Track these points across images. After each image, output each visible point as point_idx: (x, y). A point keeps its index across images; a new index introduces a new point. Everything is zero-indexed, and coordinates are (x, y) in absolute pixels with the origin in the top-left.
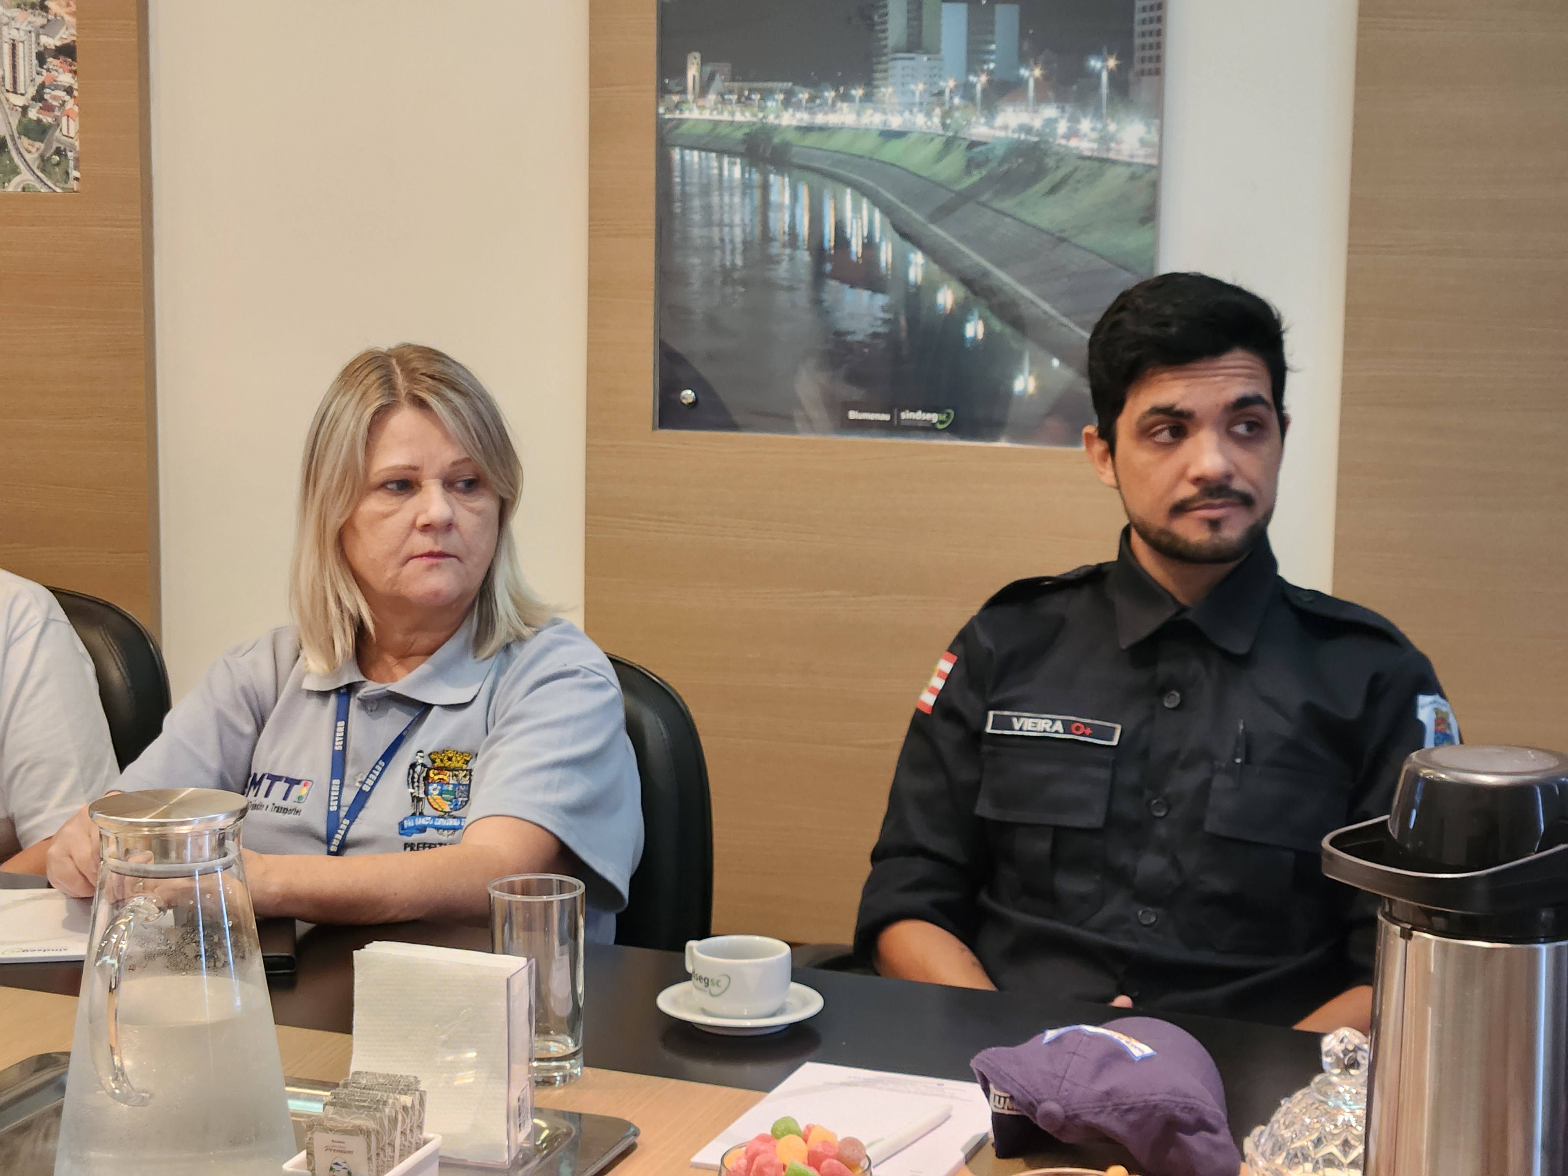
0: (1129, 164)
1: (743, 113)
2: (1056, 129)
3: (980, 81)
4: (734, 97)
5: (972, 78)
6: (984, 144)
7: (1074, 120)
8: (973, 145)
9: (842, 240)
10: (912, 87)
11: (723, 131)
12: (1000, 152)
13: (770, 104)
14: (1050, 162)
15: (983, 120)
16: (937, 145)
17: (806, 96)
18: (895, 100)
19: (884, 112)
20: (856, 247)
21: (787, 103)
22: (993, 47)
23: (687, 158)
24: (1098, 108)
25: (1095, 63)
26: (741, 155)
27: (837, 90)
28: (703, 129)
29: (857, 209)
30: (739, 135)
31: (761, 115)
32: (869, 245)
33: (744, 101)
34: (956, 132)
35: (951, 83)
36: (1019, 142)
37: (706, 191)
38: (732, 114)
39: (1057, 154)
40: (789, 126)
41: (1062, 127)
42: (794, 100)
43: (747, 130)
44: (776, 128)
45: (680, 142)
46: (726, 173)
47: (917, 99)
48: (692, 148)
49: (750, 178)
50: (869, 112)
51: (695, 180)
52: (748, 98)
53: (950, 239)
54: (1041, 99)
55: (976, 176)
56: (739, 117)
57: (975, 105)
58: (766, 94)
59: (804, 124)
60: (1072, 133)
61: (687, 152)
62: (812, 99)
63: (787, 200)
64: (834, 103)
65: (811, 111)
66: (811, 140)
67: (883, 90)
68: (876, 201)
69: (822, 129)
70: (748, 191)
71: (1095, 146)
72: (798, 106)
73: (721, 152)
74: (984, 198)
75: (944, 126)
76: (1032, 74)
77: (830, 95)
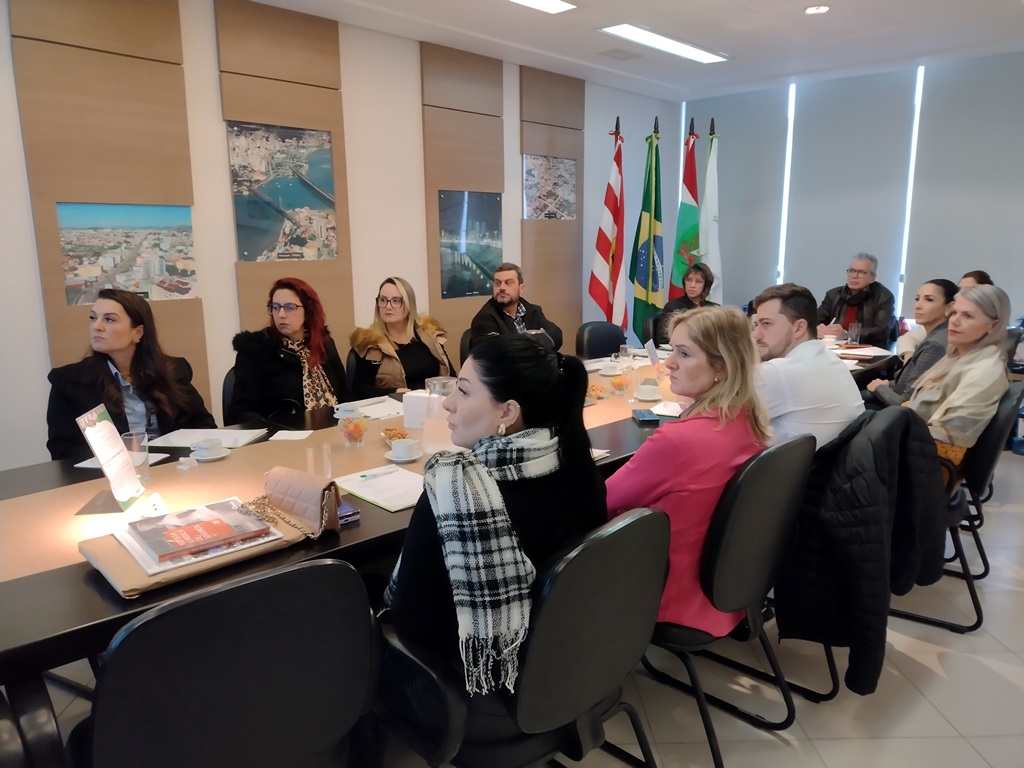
0: (499, 247)
2: (491, 243)
3: (481, 235)
4: (449, 237)
7: (493, 241)
8: (481, 245)
10: (473, 236)
12: (484, 247)
14: (490, 248)
15: (482, 242)
16: (477, 246)
18: (471, 238)
19: (469, 241)
20: (467, 264)
21: (456, 239)
22: (483, 229)
24: (495, 239)
25: (495, 232)
26: (450, 248)
28: (445, 243)
30: (449, 244)
34: (478, 243)
35: (478, 235)
36: (486, 245)
37: (446, 256)
38: (448, 240)
45: (441, 246)
46: (448, 252)
49: (451, 253)
51: (444, 254)
53: (478, 262)
54: (489, 238)
57: (481, 239)
58: (453, 237)
61: (443, 248)
67: (469, 236)
71: (495, 246)
72: (458, 239)
73: (447, 247)
74: (482, 255)
76: (487, 234)
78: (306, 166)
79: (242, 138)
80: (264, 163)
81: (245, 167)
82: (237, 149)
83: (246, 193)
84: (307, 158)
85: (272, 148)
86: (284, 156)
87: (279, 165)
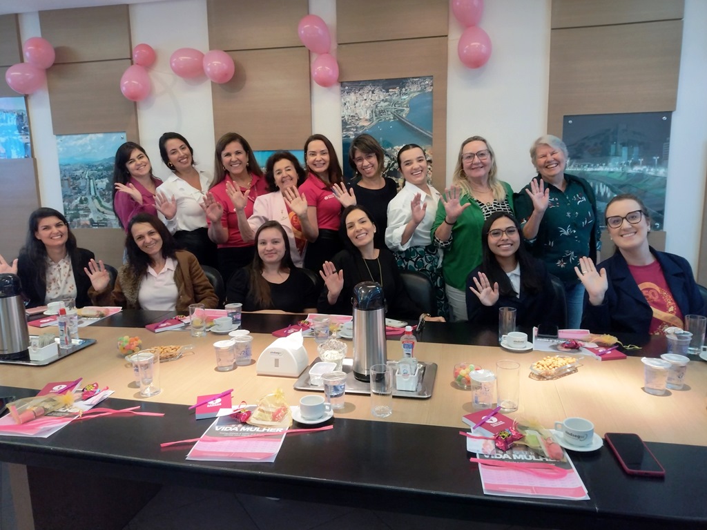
0: (660, 177)
3: (630, 162)
6: (631, 173)
7: (650, 169)
8: (628, 174)
9: (599, 192)
10: (616, 163)
12: (634, 175)
14: (644, 177)
15: (630, 169)
16: (620, 174)
17: (593, 165)
18: (612, 165)
19: (610, 168)
20: (602, 194)
21: (588, 167)
22: (633, 155)
24: (655, 166)
25: (655, 158)
27: (600, 164)
29: (603, 186)
31: (582, 169)
32: (605, 194)
33: (579, 167)
34: (625, 171)
35: (624, 162)
36: (638, 173)
38: (576, 169)
39: (646, 175)
40: (588, 171)
41: (647, 170)
43: (579, 172)
44: (586, 172)
47: (617, 165)
50: (607, 168)
54: (643, 165)
55: (629, 179)
57: (629, 166)
58: (584, 165)
59: (592, 171)
60: (649, 171)
65: (594, 168)
66: (593, 174)
67: (609, 164)
68: (607, 185)
69: (596, 171)
71: (654, 173)
72: (591, 167)
75: (622, 170)
76: (641, 160)
77: (598, 165)
78: (407, 110)
79: (352, 94)
80: (369, 112)
81: (352, 116)
82: (347, 104)
83: (352, 137)
84: (409, 102)
85: (377, 98)
86: (387, 103)
87: (382, 112)
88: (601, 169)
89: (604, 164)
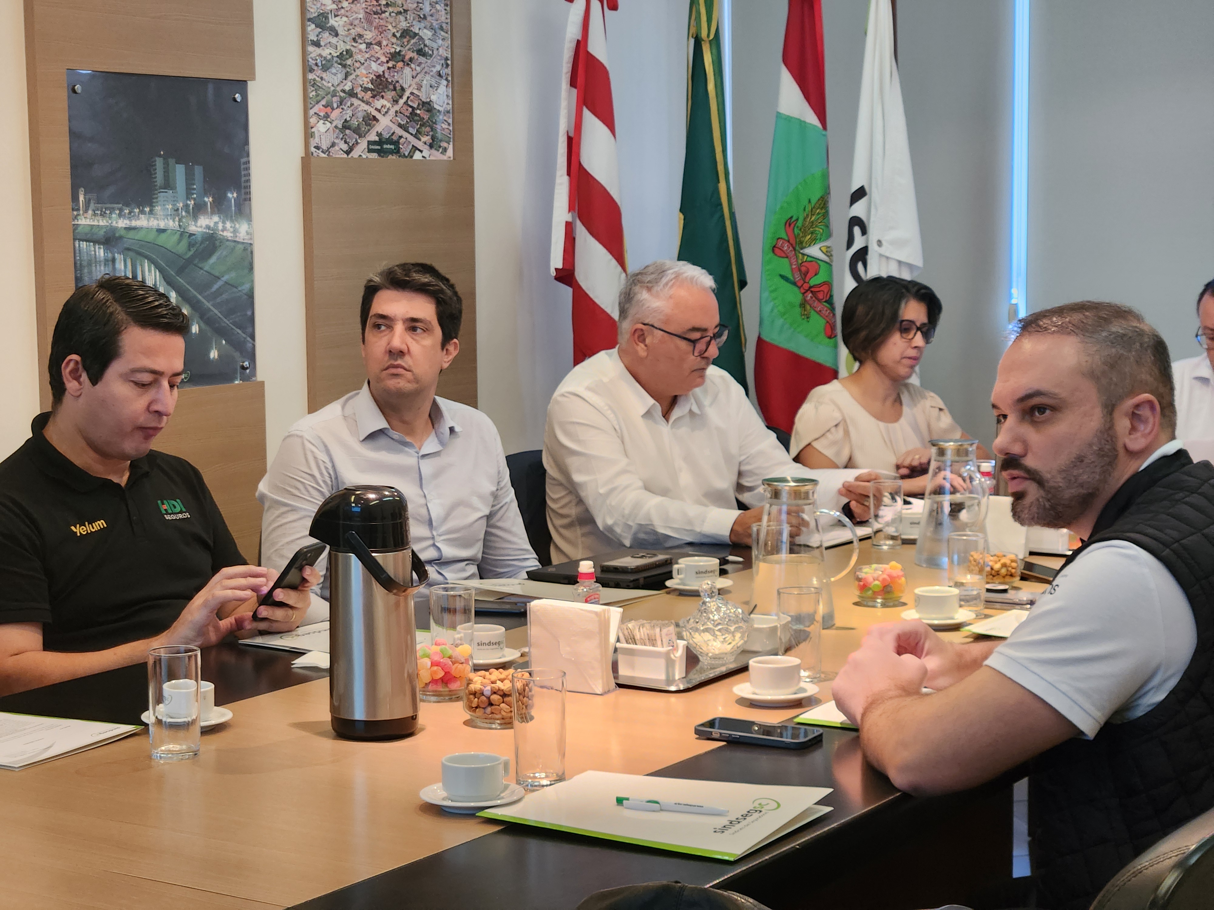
0: (243, 243)
1: (103, 220)
2: (218, 226)
3: (191, 203)
4: (99, 212)
5: (189, 202)
6: (194, 235)
7: (224, 222)
8: (191, 235)
10: (167, 206)
11: (95, 230)
12: (200, 239)
13: (114, 216)
14: (217, 243)
15: (193, 223)
16: (177, 237)
17: (128, 211)
18: (161, 213)
19: (158, 220)
21: (120, 215)
22: (195, 186)
23: (81, 246)
24: (231, 217)
26: (103, 243)
27: (139, 209)
28: (87, 230)
30: (102, 233)
31: (110, 222)
33: (103, 215)
34: (184, 229)
35: (181, 205)
36: (206, 233)
37: (90, 264)
38: (98, 221)
39: (220, 239)
40: (121, 227)
42: (123, 213)
43: (105, 230)
44: (116, 229)
45: (78, 237)
46: (97, 253)
47: (170, 213)
48: (83, 241)
49: (107, 256)
50: (152, 219)
51: (85, 258)
52: (105, 213)
53: (185, 284)
54: (213, 213)
55: (193, 250)
56: (101, 223)
57: (190, 216)
58: (112, 210)
59: (127, 226)
60: (223, 229)
61: (81, 242)
62: (130, 213)
63: (123, 267)
64: (139, 215)
65: (130, 219)
66: (131, 234)
67: (157, 208)
68: (158, 267)
69: (134, 229)
70: (107, 263)
71: (232, 235)
72: (125, 217)
73: (95, 242)
74: (196, 262)
75: (180, 225)
76: (209, 200)
77: (137, 210)
88: (142, 222)
89: (147, 209)
